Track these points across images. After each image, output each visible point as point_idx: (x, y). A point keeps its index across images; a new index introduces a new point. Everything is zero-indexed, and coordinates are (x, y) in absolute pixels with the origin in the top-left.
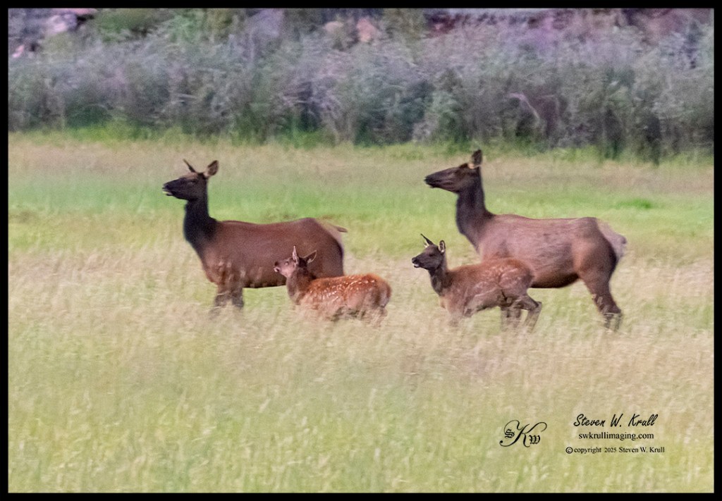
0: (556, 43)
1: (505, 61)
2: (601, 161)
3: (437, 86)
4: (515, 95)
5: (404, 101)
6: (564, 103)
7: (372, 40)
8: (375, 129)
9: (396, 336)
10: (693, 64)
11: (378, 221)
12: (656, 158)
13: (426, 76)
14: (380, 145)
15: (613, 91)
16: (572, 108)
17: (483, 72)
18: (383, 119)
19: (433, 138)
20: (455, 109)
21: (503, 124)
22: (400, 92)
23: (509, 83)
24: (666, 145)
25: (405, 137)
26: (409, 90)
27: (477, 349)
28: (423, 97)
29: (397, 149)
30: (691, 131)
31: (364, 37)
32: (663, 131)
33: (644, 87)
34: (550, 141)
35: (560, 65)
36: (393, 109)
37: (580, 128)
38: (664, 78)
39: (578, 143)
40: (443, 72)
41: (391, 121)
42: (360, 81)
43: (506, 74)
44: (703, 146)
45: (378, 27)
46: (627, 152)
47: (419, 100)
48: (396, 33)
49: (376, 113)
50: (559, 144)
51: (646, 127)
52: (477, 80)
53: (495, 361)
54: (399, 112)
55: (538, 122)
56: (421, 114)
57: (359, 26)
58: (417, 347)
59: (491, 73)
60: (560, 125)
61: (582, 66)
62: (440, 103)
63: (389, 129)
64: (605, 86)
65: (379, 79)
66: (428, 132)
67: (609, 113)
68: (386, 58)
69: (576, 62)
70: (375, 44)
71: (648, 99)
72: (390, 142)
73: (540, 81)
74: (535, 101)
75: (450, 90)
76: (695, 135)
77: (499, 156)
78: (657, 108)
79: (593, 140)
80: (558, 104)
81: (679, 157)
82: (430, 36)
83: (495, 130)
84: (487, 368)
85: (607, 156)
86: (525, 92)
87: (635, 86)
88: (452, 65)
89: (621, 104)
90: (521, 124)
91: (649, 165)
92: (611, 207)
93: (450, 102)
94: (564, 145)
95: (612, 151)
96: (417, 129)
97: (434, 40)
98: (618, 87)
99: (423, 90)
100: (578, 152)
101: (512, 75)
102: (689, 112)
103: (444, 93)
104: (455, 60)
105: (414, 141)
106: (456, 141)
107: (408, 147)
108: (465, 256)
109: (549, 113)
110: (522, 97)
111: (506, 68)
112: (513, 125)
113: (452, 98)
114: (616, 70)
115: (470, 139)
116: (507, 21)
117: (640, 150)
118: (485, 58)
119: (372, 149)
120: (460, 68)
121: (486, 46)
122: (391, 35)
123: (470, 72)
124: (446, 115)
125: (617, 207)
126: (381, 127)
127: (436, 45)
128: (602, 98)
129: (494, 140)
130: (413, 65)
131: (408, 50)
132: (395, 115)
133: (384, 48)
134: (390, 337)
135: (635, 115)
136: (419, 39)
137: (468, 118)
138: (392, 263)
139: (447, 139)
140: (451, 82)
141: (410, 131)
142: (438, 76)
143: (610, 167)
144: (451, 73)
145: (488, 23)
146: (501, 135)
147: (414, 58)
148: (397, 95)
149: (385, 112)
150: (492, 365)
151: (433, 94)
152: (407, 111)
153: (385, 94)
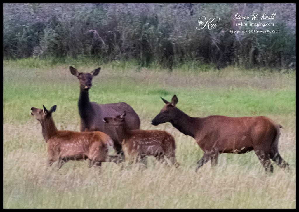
1: (85, 11)
2: (139, 68)
3: (47, 25)
4: (91, 31)
5: (28, 34)
6: (119, 35)
8: (12, 50)
9: (22, 167)
10: (192, 14)
11: (13, 102)
12: (170, 65)
13: (41, 20)
14: (15, 59)
15: (146, 28)
16: (123, 38)
17: (73, 18)
18: (16, 44)
19: (45, 55)
20: (57, 39)
21: (84, 47)
22: (26, 29)
23: (88, 24)
24: (176, 58)
25: (29, 55)
26: (30, 28)
27: (68, 175)
28: (39, 32)
29: (25, 61)
30: (191, 50)
32: (175, 51)
33: (165, 26)
34: (111, 56)
35: (117, 14)
36: (22, 38)
37: (128, 50)
38: (175, 21)
39: (127, 58)
40: (50, 18)
41: (21, 46)
43: (86, 19)
44: (197, 60)
46: (155, 63)
47: (37, 33)
49: (12, 41)
50: (116, 58)
51: (165, 49)
52: (69, 22)
53: (78, 181)
54: (25, 40)
55: (104, 46)
56: (38, 41)
58: (35, 173)
59: (78, 18)
60: (117, 48)
61: (129, 14)
62: (49, 34)
63: (20, 50)
64: (142, 26)
65: (13, 21)
66: (42, 52)
67: (144, 41)
68: (18, 9)
69: (126, 12)
71: (166, 32)
72: (20, 58)
73: (105, 22)
74: (102, 33)
75: (54, 28)
76: (193, 53)
77: (82, 65)
78: (172, 38)
79: (135, 56)
80: (115, 36)
81: (183, 67)
83: (79, 51)
84: (74, 186)
85: (143, 66)
86: (96, 29)
87: (159, 26)
88: (56, 14)
89: (150, 36)
90: (94, 47)
91: (166, 71)
92: (145, 94)
94: (119, 59)
95: (145, 62)
96: (35, 49)
98: (149, 26)
99: (39, 27)
100: (127, 63)
101: (89, 18)
102: (189, 40)
103: (51, 29)
104: (57, 11)
105: (34, 57)
106: (57, 56)
107: (31, 60)
108: (63, 122)
109: (110, 41)
110: (95, 32)
111: (86, 15)
112: (90, 48)
113: (55, 32)
114: (148, 16)
115: (66, 55)
117: (161, 62)
118: (74, 9)
120: (60, 15)
123: (65, 18)
124: (52, 42)
125: (149, 94)
126: (15, 48)
128: (141, 33)
129: (79, 56)
130: (33, 13)
132: (23, 42)
134: (19, 168)
135: (159, 42)
137: (65, 43)
138: (20, 126)
139: (52, 55)
140: (55, 23)
141: (32, 51)
142: (48, 19)
143: (144, 71)
144: (54, 18)
146: (83, 53)
148: (24, 30)
149: (17, 40)
150: (77, 184)
151: (45, 30)
152: (30, 40)
153: (17, 30)
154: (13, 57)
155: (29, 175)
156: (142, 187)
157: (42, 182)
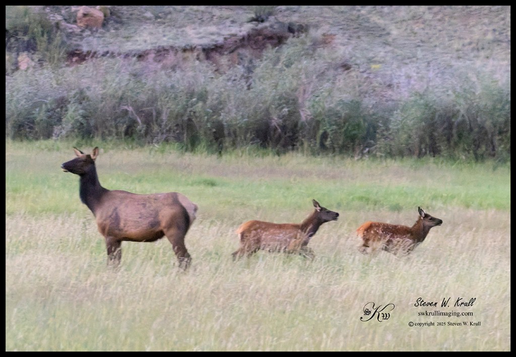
0: (156, 72)
1: (119, 83)
2: (182, 154)
3: (73, 100)
4: (126, 107)
5: (48, 111)
6: (159, 113)
7: (28, 68)
8: (28, 130)
9: (33, 272)
10: (249, 88)
11: (26, 193)
12: (220, 151)
13: (65, 94)
14: (30, 141)
15: (193, 105)
16: (164, 117)
17: (104, 91)
18: (33, 122)
19: (67, 136)
20: (84, 117)
21: (117, 127)
22: (46, 104)
23: (121, 99)
24: (227, 142)
25: (48, 136)
26: (52, 103)
27: (89, 282)
28: (62, 108)
29: (43, 143)
30: (246, 133)
31: (23, 66)
32: (226, 132)
33: (215, 102)
34: (149, 137)
35: (157, 87)
36: (40, 115)
37: (169, 131)
38: (229, 96)
39: (167, 140)
40: (76, 90)
41: (38, 124)
42: (18, 96)
43: (120, 93)
44: (252, 144)
45: (33, 60)
46: (202, 146)
47: (59, 109)
48: (44, 64)
49: (29, 119)
50: (154, 141)
51: (214, 130)
52: (100, 97)
53: (101, 290)
54: (44, 118)
55: (140, 127)
56: (60, 120)
57: (20, 59)
58: (48, 280)
59: (110, 91)
60: (156, 128)
61: (173, 87)
62: (73, 113)
63: (37, 129)
64: (187, 101)
65: (30, 95)
66: (64, 132)
67: (190, 120)
68: (37, 81)
69: (169, 85)
70: (30, 71)
71: (216, 110)
72: (37, 139)
73: (143, 97)
74: (139, 111)
75: (81, 103)
76: (248, 135)
77: (112, 149)
78: (223, 117)
79: (178, 139)
80: (154, 114)
81: (236, 151)
82: (67, 66)
83: (109, 131)
84: (95, 295)
85: (186, 150)
86: (132, 105)
87: (208, 102)
88: (83, 86)
89: (197, 114)
90: (128, 127)
91: (215, 156)
92: (188, 184)
93: (81, 111)
94: (158, 142)
95: (189, 146)
96: (56, 129)
97: (71, 69)
98: (197, 102)
99: (62, 103)
100: (168, 147)
101: (124, 93)
102: (245, 120)
103: (76, 105)
104: (85, 82)
105: (54, 138)
106: (83, 138)
107: (50, 142)
108: (85, 218)
109: (148, 122)
110: (130, 109)
111: (120, 88)
112: (123, 128)
113: (82, 109)
114: (196, 90)
115: (93, 137)
116: (122, 56)
117: (209, 147)
118: (106, 81)
119: (25, 143)
120: (88, 88)
121: (107, 73)
122: (41, 65)
123: (95, 91)
124: (77, 121)
125: (192, 185)
126: (31, 128)
127: (72, 72)
128: (186, 110)
129: (109, 138)
130: (55, 86)
131: (52, 76)
132: (41, 120)
133: (36, 74)
134: (29, 273)
135: (208, 121)
136: (62, 67)
137: (92, 122)
138: (33, 222)
139: (77, 136)
140: (82, 98)
141: (52, 131)
142: (73, 92)
143: (188, 157)
144: (81, 92)
145: (109, 57)
146: (114, 134)
147: (57, 81)
148: (44, 106)
149: (35, 118)
150: (99, 293)
151: (69, 106)
152: (50, 117)
153: (35, 105)
154: (27, 138)
155: (41, 282)
156: (178, 298)
157: (57, 291)
